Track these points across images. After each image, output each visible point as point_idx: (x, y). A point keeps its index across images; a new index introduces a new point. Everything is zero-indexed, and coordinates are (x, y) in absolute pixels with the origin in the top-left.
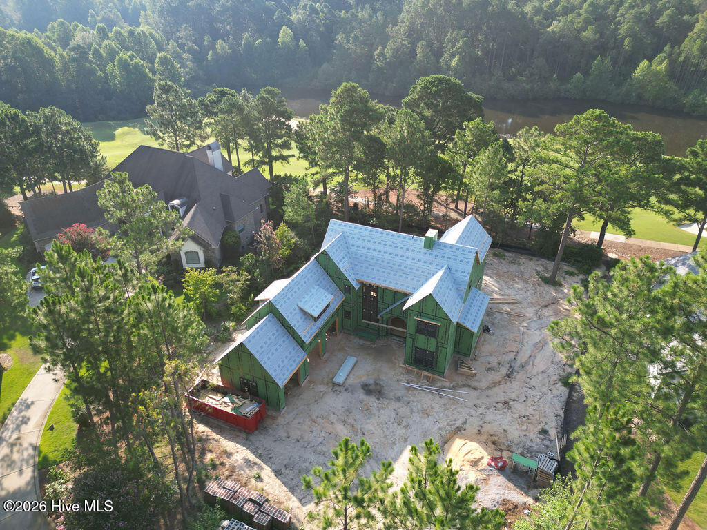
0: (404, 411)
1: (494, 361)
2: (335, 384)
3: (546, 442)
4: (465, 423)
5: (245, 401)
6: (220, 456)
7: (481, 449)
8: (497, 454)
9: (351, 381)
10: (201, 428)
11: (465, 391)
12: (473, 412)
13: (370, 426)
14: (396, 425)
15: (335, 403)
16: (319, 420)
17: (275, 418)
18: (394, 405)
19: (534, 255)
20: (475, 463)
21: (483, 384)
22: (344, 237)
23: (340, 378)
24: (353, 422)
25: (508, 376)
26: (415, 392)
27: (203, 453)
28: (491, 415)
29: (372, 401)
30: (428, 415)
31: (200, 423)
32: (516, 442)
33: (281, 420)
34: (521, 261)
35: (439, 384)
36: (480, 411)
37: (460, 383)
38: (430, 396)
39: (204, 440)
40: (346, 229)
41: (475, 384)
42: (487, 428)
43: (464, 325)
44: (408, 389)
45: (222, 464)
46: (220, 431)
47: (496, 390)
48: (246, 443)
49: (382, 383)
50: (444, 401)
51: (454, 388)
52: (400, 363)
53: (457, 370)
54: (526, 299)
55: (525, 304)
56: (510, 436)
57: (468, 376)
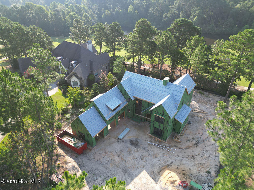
0: (145, 154)
1: (190, 137)
2: (119, 139)
3: (209, 177)
4: (172, 163)
5: (79, 141)
6: (62, 163)
7: (177, 176)
8: (184, 180)
9: (126, 138)
10: (60, 150)
11: (175, 149)
12: (176, 159)
13: (129, 159)
14: (141, 160)
15: (117, 146)
16: (109, 153)
17: (90, 150)
18: (142, 151)
19: (217, 94)
20: (173, 183)
21: (183, 147)
22: (130, 78)
23: (121, 137)
24: (123, 156)
25: (196, 144)
26: (152, 146)
27: (56, 161)
28: (185, 161)
29: (133, 148)
30: (156, 157)
31: (60, 148)
32: (194, 175)
33: (93, 151)
34: (210, 96)
35: (164, 144)
36: (180, 158)
37: (173, 145)
38: (158, 149)
39: (58, 156)
40: (131, 75)
41: (180, 146)
42: (182, 167)
43: (177, 120)
44: (149, 145)
45: (62, 167)
46: (67, 152)
47: (189, 150)
48: (76, 159)
49: (138, 141)
50: (164, 152)
51: (170, 146)
52: (148, 133)
53: (172, 139)
54: (210, 112)
55: (209, 114)
56: (192, 172)
57: (177, 142)
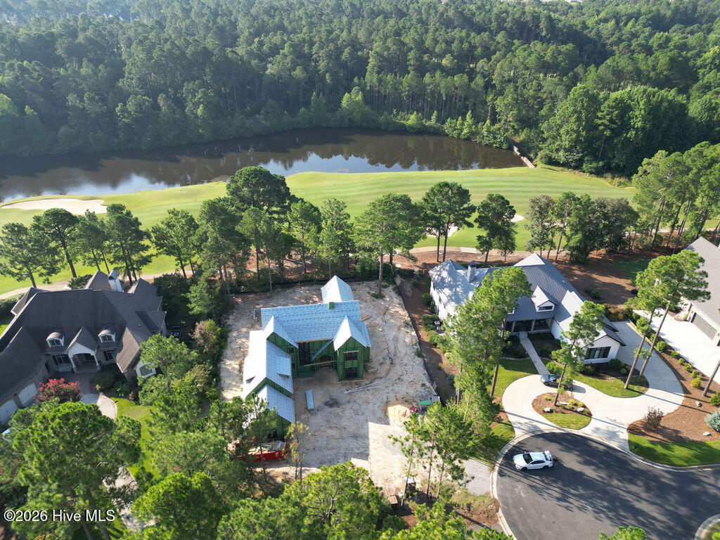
0: (355, 407)
1: (380, 358)
2: (310, 411)
3: (427, 390)
4: (388, 398)
6: (284, 476)
7: (403, 407)
8: (411, 406)
9: (317, 404)
11: (377, 382)
12: (388, 391)
14: (357, 416)
15: (317, 420)
18: (349, 406)
21: (383, 374)
22: (276, 318)
23: (310, 406)
24: (335, 425)
25: (392, 363)
26: (354, 394)
28: (397, 388)
29: (336, 410)
30: (369, 403)
35: (363, 384)
37: (373, 378)
38: (363, 392)
40: (275, 312)
41: (380, 375)
42: (399, 395)
44: (350, 394)
49: (334, 397)
50: (371, 392)
51: (371, 382)
52: (337, 382)
53: (367, 372)
54: (372, 313)
55: (374, 317)
57: (374, 373)
